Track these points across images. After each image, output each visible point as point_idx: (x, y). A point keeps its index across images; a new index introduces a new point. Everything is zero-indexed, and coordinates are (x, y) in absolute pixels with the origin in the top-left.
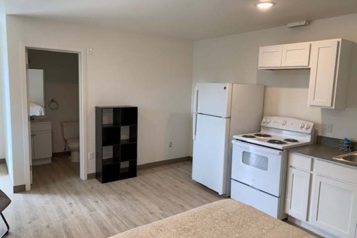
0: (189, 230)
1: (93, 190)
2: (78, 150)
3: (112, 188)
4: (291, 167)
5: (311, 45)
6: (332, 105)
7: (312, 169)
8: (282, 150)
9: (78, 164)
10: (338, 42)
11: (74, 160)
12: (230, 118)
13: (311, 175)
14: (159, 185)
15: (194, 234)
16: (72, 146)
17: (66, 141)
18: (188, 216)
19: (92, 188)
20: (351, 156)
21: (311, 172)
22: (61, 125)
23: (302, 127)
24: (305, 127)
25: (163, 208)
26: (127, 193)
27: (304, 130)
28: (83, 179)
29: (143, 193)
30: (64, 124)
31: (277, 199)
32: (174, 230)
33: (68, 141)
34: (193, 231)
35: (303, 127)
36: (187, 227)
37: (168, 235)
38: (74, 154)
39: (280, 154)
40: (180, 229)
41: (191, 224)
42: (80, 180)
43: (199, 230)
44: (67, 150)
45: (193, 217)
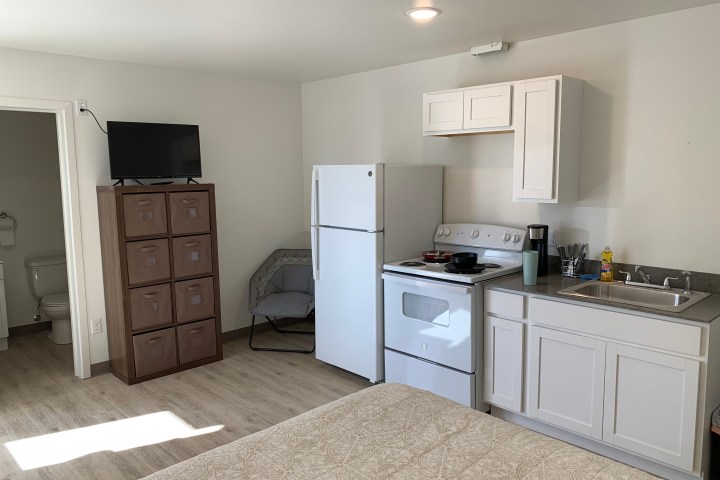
0: (312, 443)
1: (104, 397)
2: (67, 317)
3: (146, 389)
4: (490, 314)
5: (512, 88)
6: (553, 197)
7: (525, 316)
8: (472, 284)
9: (69, 347)
10: (557, 82)
11: (60, 339)
12: (383, 231)
13: (525, 327)
14: (245, 375)
15: (322, 448)
16: (54, 308)
17: (40, 300)
18: (311, 419)
19: (103, 393)
20: (590, 287)
21: (524, 321)
22: (27, 266)
23: (507, 240)
24: (512, 239)
25: (254, 419)
26: (178, 395)
27: (510, 245)
28: (82, 377)
29: (212, 393)
30: (33, 264)
31: (469, 377)
32: (284, 447)
33: (43, 301)
34: (320, 444)
35: (509, 239)
36: (309, 438)
37: (271, 456)
38: (58, 326)
39: (469, 291)
40: (294, 445)
41: (316, 432)
42: (76, 380)
43: (330, 441)
44: (44, 319)
45: (321, 420)
